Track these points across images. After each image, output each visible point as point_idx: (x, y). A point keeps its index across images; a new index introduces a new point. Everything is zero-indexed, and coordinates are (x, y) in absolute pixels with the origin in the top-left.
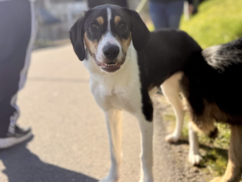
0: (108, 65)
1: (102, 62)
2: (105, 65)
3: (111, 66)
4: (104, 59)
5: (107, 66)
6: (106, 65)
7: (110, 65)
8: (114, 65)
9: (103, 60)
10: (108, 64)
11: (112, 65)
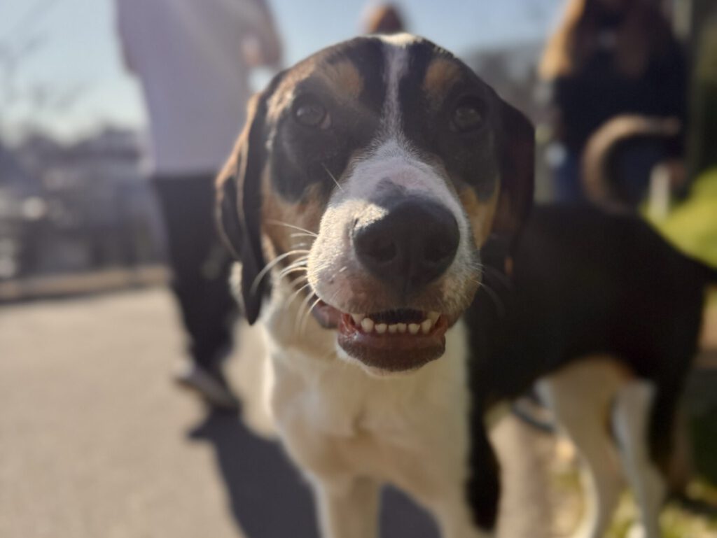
0: (381, 328)
1: (343, 305)
2: (360, 329)
3: (398, 333)
4: (355, 290)
5: (374, 332)
6: (367, 324)
7: (393, 328)
8: (413, 328)
9: (351, 295)
10: (376, 319)
11: (402, 327)
